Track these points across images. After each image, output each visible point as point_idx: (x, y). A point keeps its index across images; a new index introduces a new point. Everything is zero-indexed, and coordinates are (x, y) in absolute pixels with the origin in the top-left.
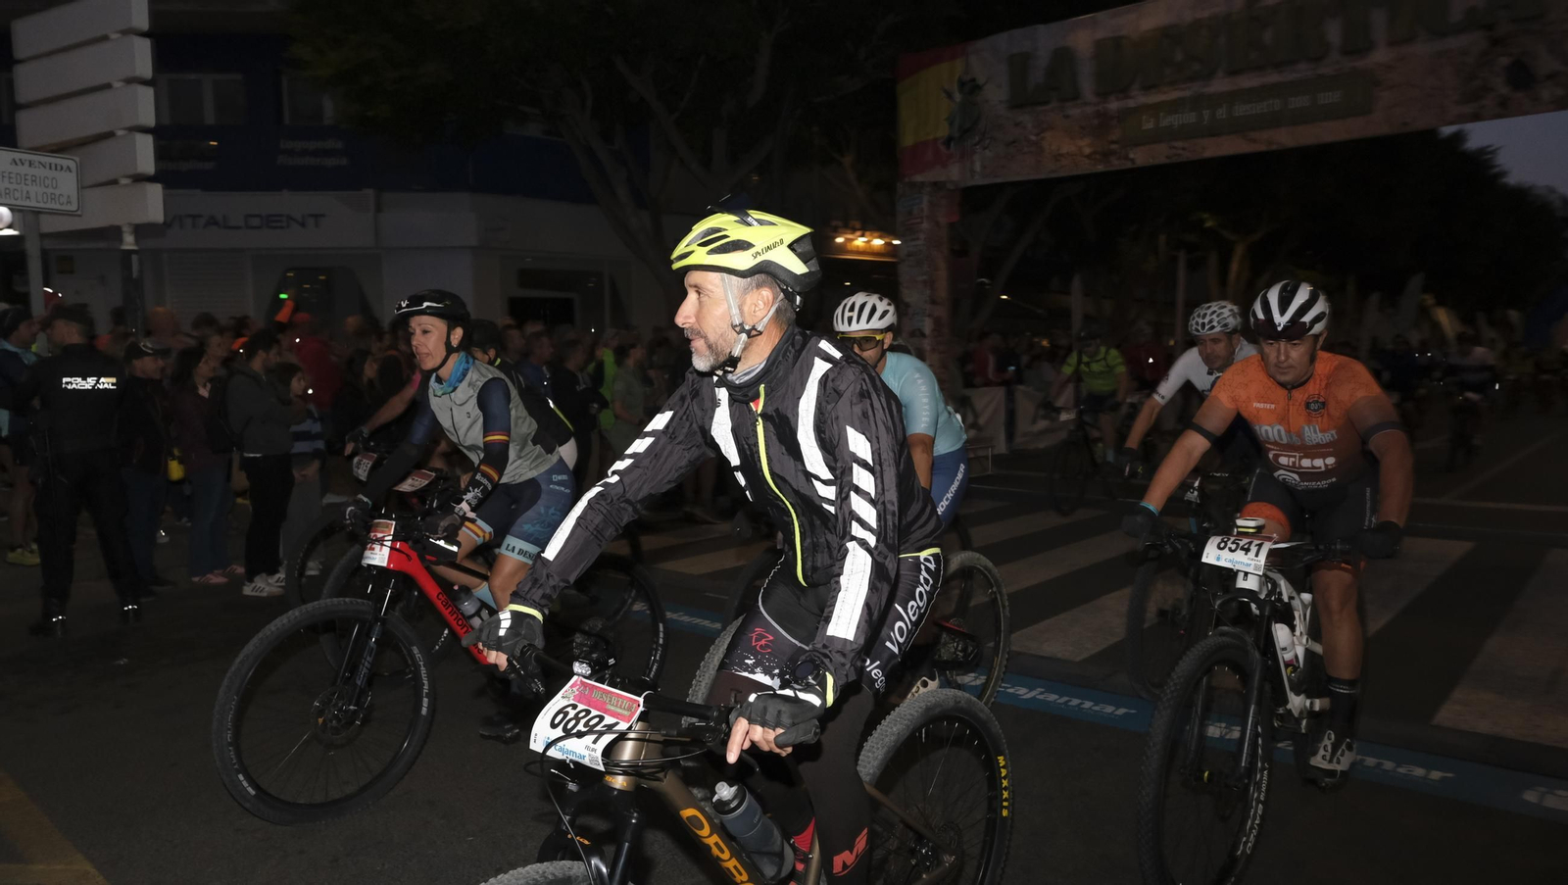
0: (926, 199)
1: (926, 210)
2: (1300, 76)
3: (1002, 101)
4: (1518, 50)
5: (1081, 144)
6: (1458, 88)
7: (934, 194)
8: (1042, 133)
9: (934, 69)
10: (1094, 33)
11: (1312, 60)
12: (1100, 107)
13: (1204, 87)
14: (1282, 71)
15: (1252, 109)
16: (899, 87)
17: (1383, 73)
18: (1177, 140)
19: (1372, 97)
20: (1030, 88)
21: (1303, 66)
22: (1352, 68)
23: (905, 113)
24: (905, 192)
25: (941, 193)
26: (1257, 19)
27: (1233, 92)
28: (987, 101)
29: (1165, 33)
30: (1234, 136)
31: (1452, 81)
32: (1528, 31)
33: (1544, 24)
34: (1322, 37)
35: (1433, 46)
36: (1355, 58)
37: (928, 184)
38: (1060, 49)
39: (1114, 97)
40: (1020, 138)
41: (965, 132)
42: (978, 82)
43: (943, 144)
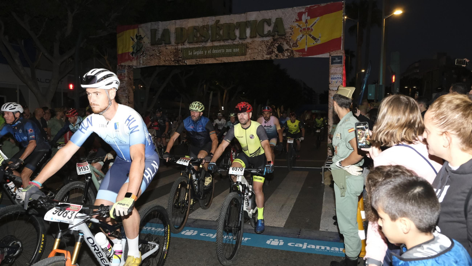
0: (126, 71)
1: (126, 74)
2: (229, 44)
3: (149, 43)
4: (279, 43)
5: (171, 57)
6: (266, 50)
7: (129, 69)
8: (160, 53)
9: (128, 31)
10: (175, 25)
11: (232, 40)
12: (176, 47)
13: (205, 44)
14: (225, 42)
15: (217, 51)
16: (118, 35)
17: (249, 45)
18: (198, 58)
19: (246, 51)
20: (157, 40)
21: (230, 41)
22: (242, 43)
23: (119, 44)
24: (119, 68)
25: (131, 69)
26: (218, 27)
27: (212, 46)
28: (145, 42)
29: (195, 28)
30: (212, 58)
31: (265, 49)
32: (281, 38)
33: (285, 37)
34: (235, 34)
35: (261, 39)
36: (242, 40)
37: (127, 66)
38: (166, 29)
39: (180, 44)
40: (154, 54)
41: (138, 51)
42: (142, 36)
43: (131, 54)
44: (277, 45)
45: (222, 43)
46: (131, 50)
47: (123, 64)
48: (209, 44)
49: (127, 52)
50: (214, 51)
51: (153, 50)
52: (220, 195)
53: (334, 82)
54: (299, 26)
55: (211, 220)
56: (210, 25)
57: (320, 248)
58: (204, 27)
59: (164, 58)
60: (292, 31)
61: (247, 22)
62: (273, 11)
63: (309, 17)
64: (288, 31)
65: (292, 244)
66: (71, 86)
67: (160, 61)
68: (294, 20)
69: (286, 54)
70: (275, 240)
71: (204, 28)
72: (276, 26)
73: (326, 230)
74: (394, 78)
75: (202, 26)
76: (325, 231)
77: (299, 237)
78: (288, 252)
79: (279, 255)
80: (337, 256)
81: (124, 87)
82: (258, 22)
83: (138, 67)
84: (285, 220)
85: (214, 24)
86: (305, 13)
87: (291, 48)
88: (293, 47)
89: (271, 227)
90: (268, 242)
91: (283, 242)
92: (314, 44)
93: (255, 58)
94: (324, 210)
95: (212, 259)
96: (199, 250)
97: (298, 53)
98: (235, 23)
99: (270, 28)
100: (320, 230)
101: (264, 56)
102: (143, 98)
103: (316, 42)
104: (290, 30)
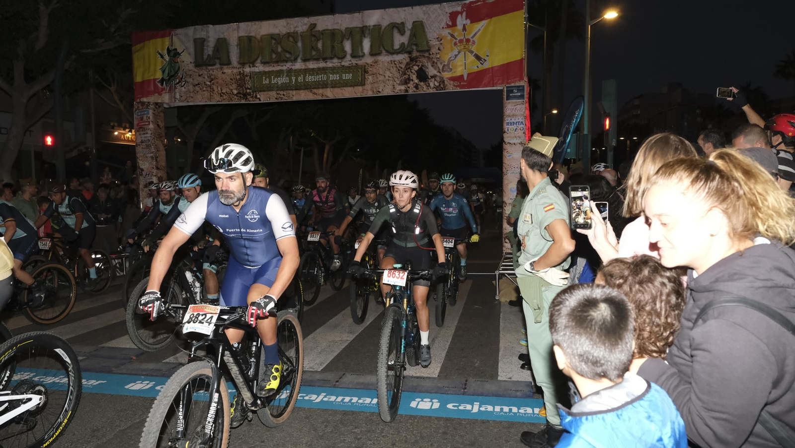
0: (151, 112)
1: (151, 118)
2: (334, 65)
3: (191, 62)
4: (421, 64)
5: (231, 88)
6: (399, 77)
7: (156, 110)
8: (212, 80)
9: (152, 41)
10: (238, 33)
11: (339, 58)
12: (241, 70)
13: (292, 65)
14: (326, 62)
15: (314, 78)
16: (133, 49)
17: (369, 68)
18: (281, 90)
19: (365, 78)
20: (205, 57)
21: (335, 60)
22: (356, 64)
23: (137, 63)
24: (138, 107)
25: (160, 109)
26: (314, 36)
27: (305, 69)
28: (183, 62)
29: (272, 37)
30: (306, 91)
31: (397, 75)
32: (424, 56)
33: (430, 54)
34: (343, 48)
35: (388, 58)
36: (357, 59)
37: (152, 104)
38: (222, 38)
39: (248, 65)
40: (201, 82)
41: (171, 77)
42: (178, 51)
43: (158, 82)
44: (416, 68)
45: (322, 64)
46: (159, 75)
47: (145, 100)
48: (299, 65)
49: (152, 78)
50: (310, 78)
51: (199, 76)
52: (326, 325)
53: (512, 129)
54: (452, 36)
55: (311, 370)
56: (299, 32)
57: (502, 409)
58: (289, 35)
59: (219, 89)
60: (441, 44)
61: (363, 27)
62: (408, 9)
63: (468, 21)
64: (434, 43)
65: (453, 406)
66: (49, 140)
67: (212, 94)
68: (443, 25)
69: (432, 85)
70: (424, 400)
71: (289, 37)
72: (413, 35)
73: (509, 378)
74: (607, 122)
75: (285, 34)
76: (507, 380)
77: (464, 392)
78: (447, 419)
79: (434, 426)
80: (530, 421)
81: (148, 141)
82: (383, 28)
83: (172, 106)
84: (440, 365)
85: (307, 30)
86: (461, 13)
87: (440, 73)
88: (443, 71)
89: (417, 378)
90: (413, 404)
91: (439, 404)
92: (478, 67)
93: (380, 90)
94: (502, 345)
95: (317, 440)
96: (294, 424)
97: (452, 82)
98: (343, 28)
99: (405, 39)
100: (499, 378)
101: (395, 87)
102: (184, 160)
103: (482, 64)
104: (438, 43)
